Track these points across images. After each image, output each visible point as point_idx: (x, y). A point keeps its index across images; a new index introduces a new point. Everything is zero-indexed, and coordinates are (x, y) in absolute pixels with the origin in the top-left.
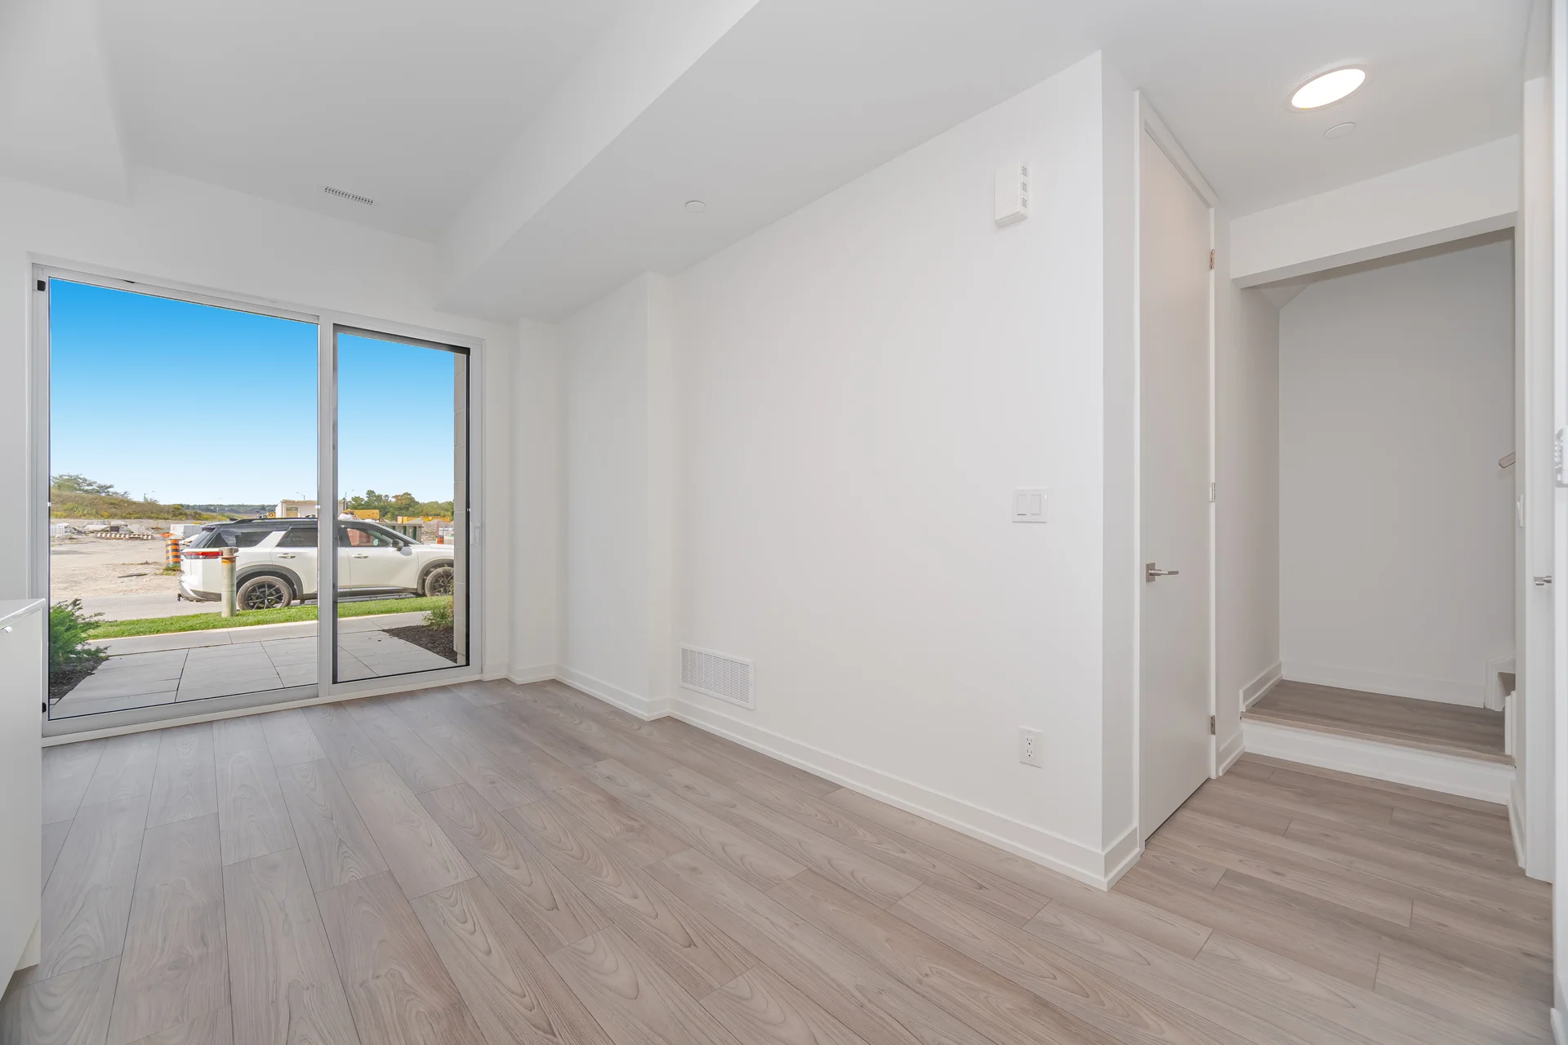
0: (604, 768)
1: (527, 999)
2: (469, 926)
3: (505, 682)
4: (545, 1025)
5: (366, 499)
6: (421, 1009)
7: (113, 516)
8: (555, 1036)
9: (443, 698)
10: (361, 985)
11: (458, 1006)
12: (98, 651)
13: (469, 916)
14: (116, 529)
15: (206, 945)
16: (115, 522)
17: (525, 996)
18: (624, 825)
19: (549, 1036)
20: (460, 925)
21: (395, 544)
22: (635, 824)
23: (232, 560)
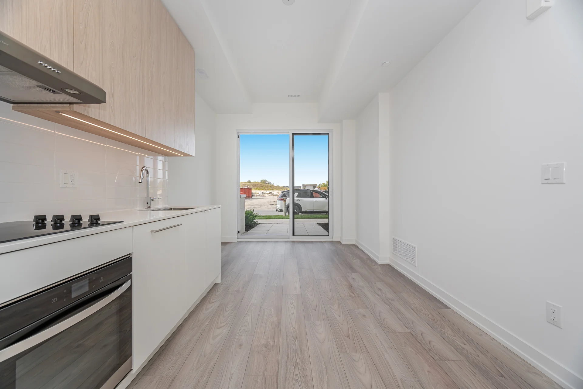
0: (354, 275)
1: (295, 329)
2: (292, 306)
3: (339, 243)
4: (295, 338)
5: (326, 184)
6: (272, 320)
7: (271, 190)
8: (296, 341)
9: (319, 244)
10: (264, 309)
11: (279, 323)
12: (256, 222)
13: (293, 303)
14: (271, 193)
15: (243, 289)
16: (271, 191)
17: (294, 328)
18: (349, 294)
19: (294, 341)
20: (290, 304)
21: (325, 197)
22: (353, 295)
23: (285, 201)
